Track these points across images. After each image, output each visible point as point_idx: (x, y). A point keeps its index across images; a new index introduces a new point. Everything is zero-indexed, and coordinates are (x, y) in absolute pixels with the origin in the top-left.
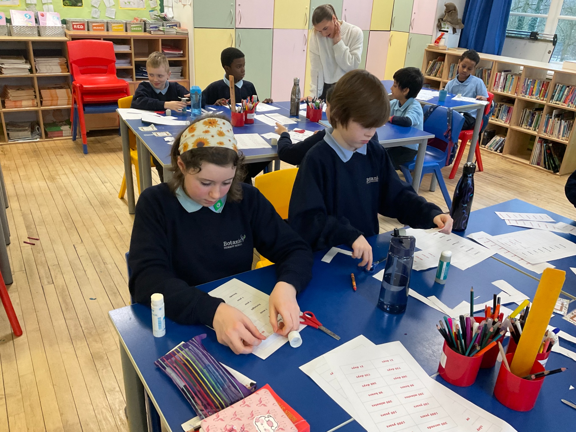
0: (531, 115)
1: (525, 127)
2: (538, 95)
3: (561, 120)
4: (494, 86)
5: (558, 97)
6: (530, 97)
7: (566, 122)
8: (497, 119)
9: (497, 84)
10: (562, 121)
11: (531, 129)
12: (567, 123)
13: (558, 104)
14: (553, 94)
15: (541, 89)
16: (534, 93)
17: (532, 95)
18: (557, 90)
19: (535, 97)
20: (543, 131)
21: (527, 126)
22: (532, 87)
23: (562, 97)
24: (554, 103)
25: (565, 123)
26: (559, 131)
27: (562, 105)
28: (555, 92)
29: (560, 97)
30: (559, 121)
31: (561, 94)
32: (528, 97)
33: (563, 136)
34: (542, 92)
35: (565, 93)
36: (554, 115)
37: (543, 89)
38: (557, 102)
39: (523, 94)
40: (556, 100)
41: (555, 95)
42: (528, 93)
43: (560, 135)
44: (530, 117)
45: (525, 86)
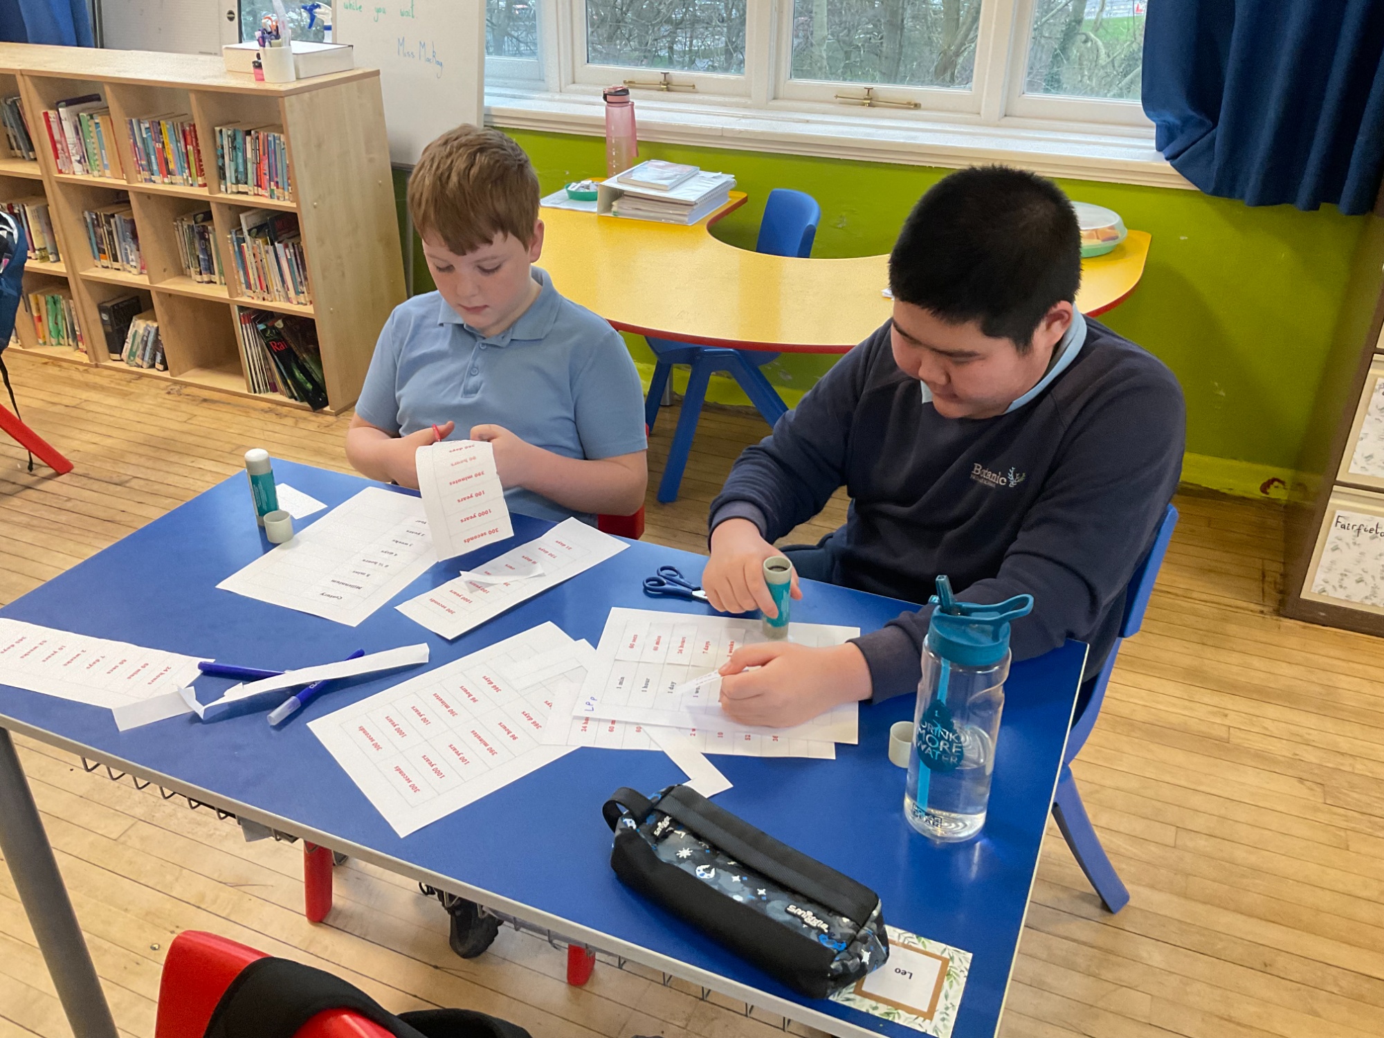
0: (197, 236)
1: (199, 278)
2: (187, 171)
3: (273, 244)
4: (57, 157)
5: (236, 171)
6: (166, 180)
7: (286, 246)
8: (116, 265)
9: (62, 149)
10: (276, 244)
11: (218, 282)
12: (292, 251)
13: (246, 193)
14: (220, 164)
15: (184, 150)
16: (171, 166)
17: (169, 173)
18: (222, 148)
19: (178, 179)
20: (244, 286)
21: (201, 274)
22: (159, 145)
23: (246, 169)
24: (232, 193)
25: (287, 251)
26: (283, 281)
27: (255, 195)
28: (223, 157)
29: (241, 169)
30: (271, 248)
31: (240, 161)
32: (163, 183)
33: (297, 293)
34: (192, 158)
35: (249, 155)
36: (249, 231)
37: (190, 148)
38: (242, 188)
39: (146, 174)
40: (234, 181)
41: (224, 165)
42: (155, 167)
43: (288, 289)
44: (197, 245)
45: (139, 144)
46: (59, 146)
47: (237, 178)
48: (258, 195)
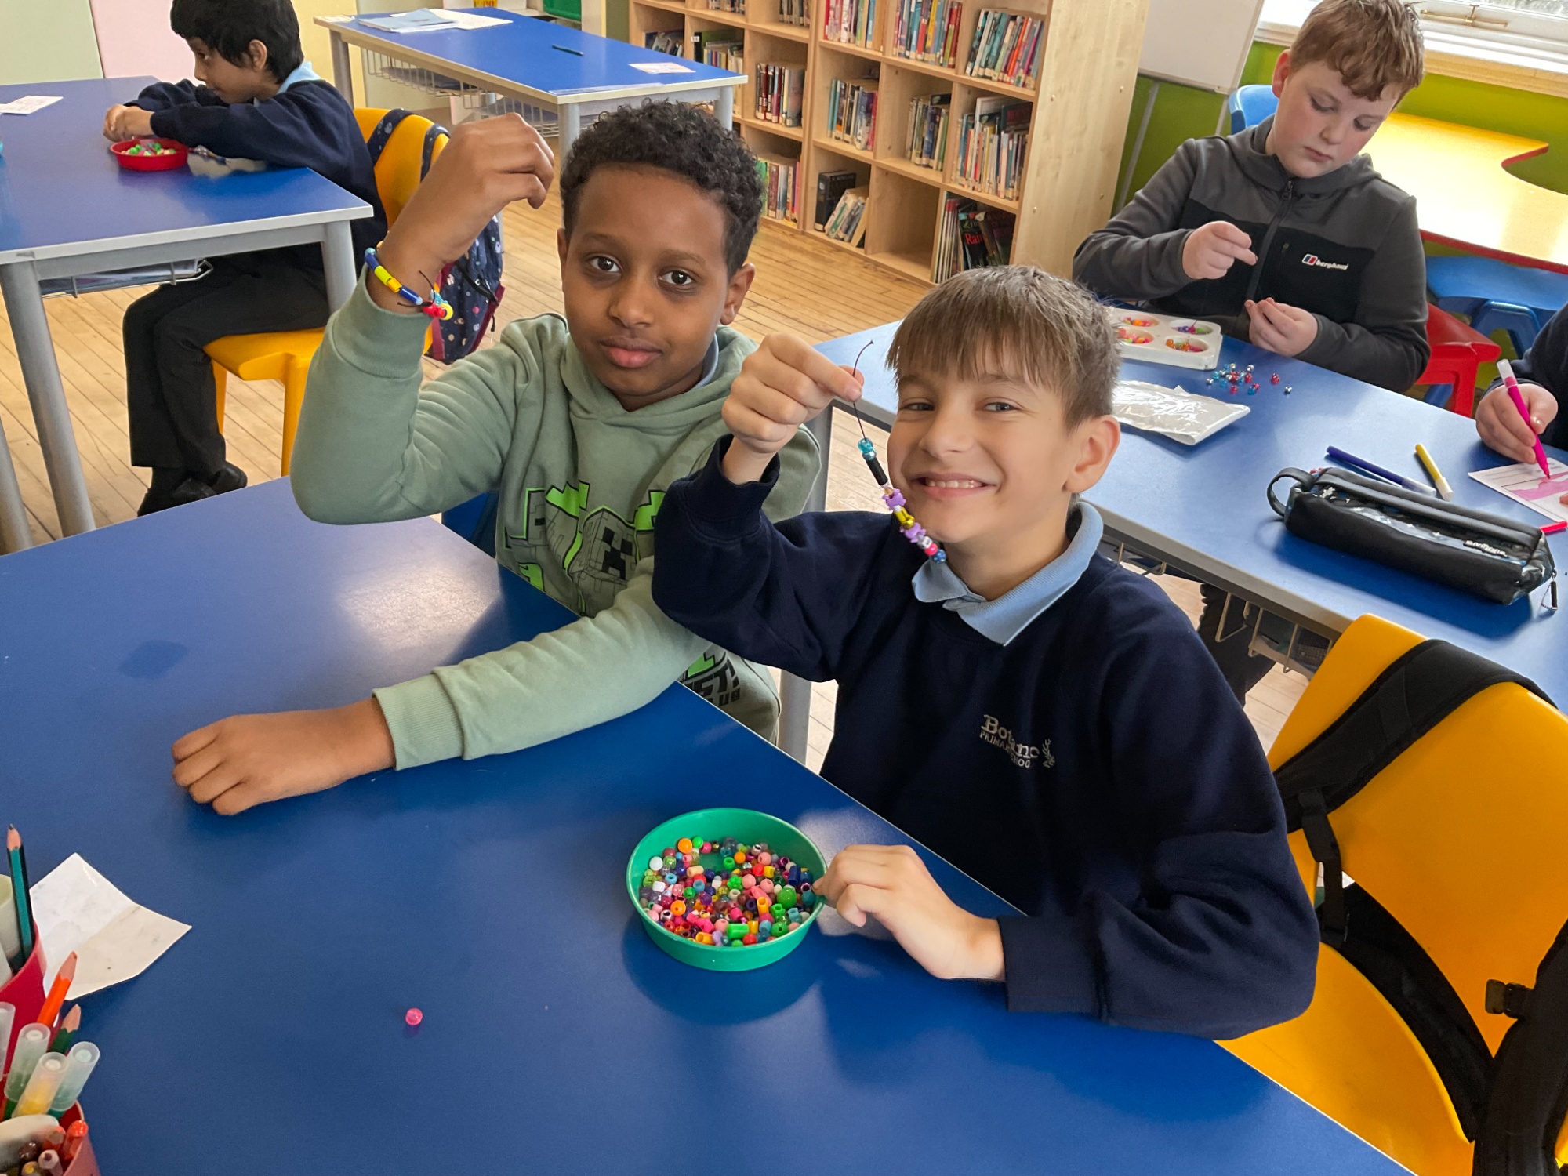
0: (929, 117)
1: (917, 160)
2: (942, 50)
3: (999, 134)
4: (827, 23)
5: (989, 55)
6: (920, 57)
7: (1011, 137)
8: (847, 137)
9: (834, 17)
10: (1002, 133)
11: (935, 168)
12: (1015, 142)
13: (991, 78)
14: (974, 46)
15: (946, 29)
16: (929, 44)
17: (925, 50)
18: (982, 31)
19: (931, 57)
20: (959, 173)
21: (921, 156)
22: (924, 21)
23: (998, 53)
24: (978, 76)
25: (1011, 142)
26: (998, 173)
27: (999, 81)
28: (980, 39)
29: (994, 53)
30: (996, 137)
31: (996, 45)
32: (916, 59)
33: (1007, 186)
34: (950, 38)
35: (1007, 40)
36: (981, 116)
37: (952, 27)
38: (988, 72)
39: (903, 49)
40: (983, 64)
41: (978, 47)
42: (914, 43)
43: (1000, 182)
44: (926, 127)
45: (905, 18)
46: (832, 12)
47: (987, 62)
48: (1002, 81)
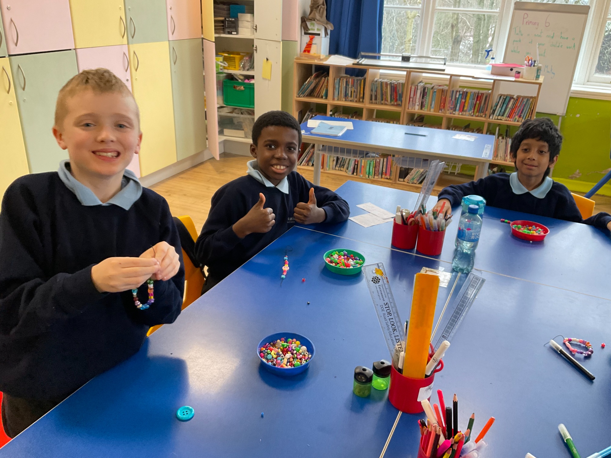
2: (472, 111)
5: (500, 111)
6: (460, 113)
9: (413, 101)
13: (501, 120)
15: (475, 103)
16: (465, 108)
17: (463, 110)
19: (467, 113)
22: (463, 100)
23: (505, 111)
24: (495, 119)
27: (505, 120)
29: (503, 110)
31: (504, 108)
32: (459, 114)
34: (477, 106)
35: (510, 105)
37: (478, 102)
38: (499, 118)
39: (451, 111)
40: (498, 114)
41: (496, 110)
42: (458, 108)
45: (453, 99)
46: (411, 99)
48: (506, 120)
